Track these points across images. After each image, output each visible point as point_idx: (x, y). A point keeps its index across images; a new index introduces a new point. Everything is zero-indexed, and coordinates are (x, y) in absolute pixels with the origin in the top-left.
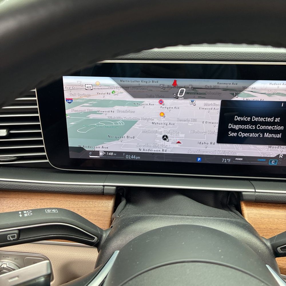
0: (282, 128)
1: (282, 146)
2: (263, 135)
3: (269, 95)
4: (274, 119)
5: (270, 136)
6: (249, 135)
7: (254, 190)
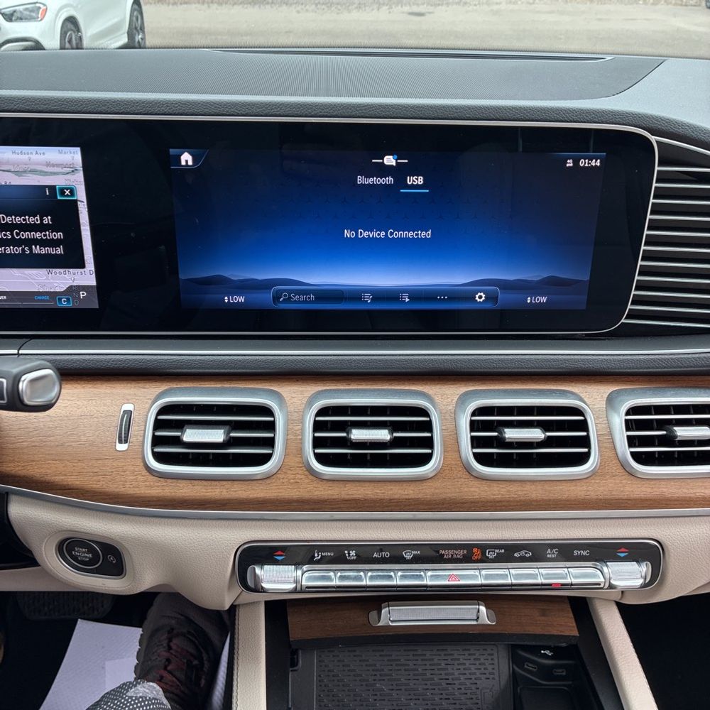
0: (60, 235)
1: (71, 270)
2: (31, 249)
3: (17, 173)
4: (42, 220)
5: (44, 251)
6: (5, 250)
7: (16, 352)
